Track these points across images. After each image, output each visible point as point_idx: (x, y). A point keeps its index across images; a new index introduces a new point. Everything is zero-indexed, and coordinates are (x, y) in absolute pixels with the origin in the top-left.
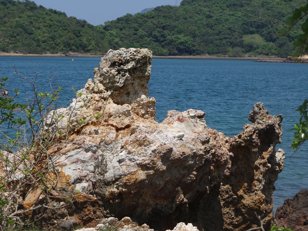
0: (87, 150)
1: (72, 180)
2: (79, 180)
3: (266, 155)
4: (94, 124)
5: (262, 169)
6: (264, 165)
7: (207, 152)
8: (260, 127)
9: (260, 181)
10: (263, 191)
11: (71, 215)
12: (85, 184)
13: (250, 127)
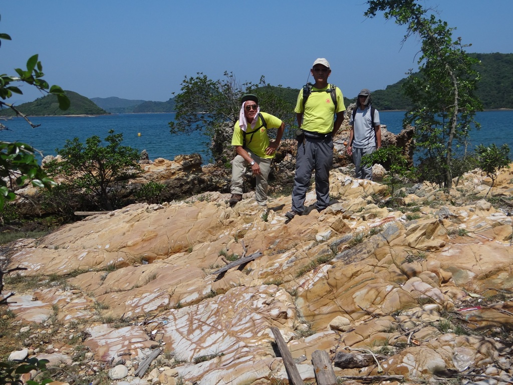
0: (343, 140)
1: (337, 151)
2: (340, 151)
3: (410, 141)
4: (345, 130)
5: (408, 146)
6: (409, 145)
7: (387, 140)
8: (408, 131)
9: (407, 151)
10: (409, 155)
11: (337, 163)
12: (342, 152)
13: (404, 131)
